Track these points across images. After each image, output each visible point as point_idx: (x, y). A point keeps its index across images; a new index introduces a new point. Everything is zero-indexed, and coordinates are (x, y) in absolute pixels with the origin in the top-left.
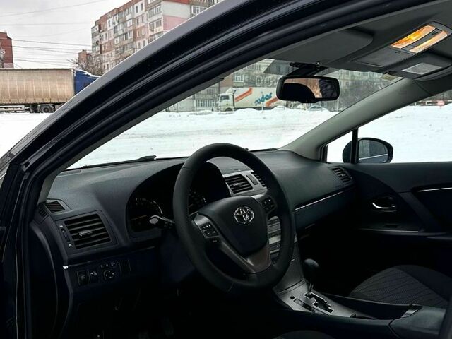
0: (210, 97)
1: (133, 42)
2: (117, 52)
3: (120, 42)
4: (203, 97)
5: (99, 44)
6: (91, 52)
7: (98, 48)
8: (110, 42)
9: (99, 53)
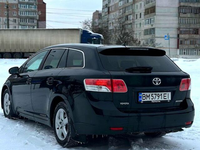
0: (192, 46)
1: (132, 5)
2: (120, 12)
3: (123, 4)
4: (187, 47)
5: (108, 6)
6: (101, 12)
7: (106, 10)
8: (116, 5)
9: (107, 13)
